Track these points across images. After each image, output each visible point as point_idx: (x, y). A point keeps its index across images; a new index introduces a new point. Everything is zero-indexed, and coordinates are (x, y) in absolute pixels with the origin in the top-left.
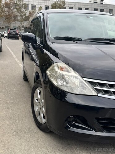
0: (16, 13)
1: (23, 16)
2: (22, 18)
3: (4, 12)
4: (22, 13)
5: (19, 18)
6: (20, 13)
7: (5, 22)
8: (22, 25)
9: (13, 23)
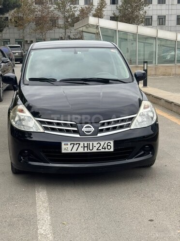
0: (56, 12)
1: (69, 17)
2: (68, 22)
3: (33, 11)
4: (68, 11)
5: (61, 22)
6: (63, 13)
7: (35, 30)
8: (68, 34)
9: (51, 31)
